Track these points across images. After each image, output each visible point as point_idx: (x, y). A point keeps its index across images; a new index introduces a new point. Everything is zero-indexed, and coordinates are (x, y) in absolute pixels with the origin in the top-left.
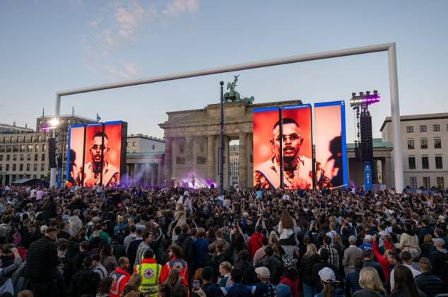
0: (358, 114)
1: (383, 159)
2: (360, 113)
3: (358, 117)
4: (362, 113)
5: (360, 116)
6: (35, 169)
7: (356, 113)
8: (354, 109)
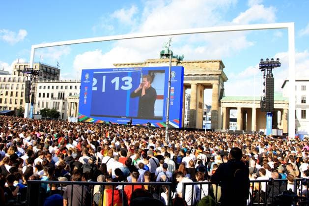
0: (265, 75)
1: (281, 110)
2: (266, 74)
3: (264, 78)
4: (267, 75)
5: (266, 77)
6: (10, 103)
7: (263, 74)
8: (262, 71)
